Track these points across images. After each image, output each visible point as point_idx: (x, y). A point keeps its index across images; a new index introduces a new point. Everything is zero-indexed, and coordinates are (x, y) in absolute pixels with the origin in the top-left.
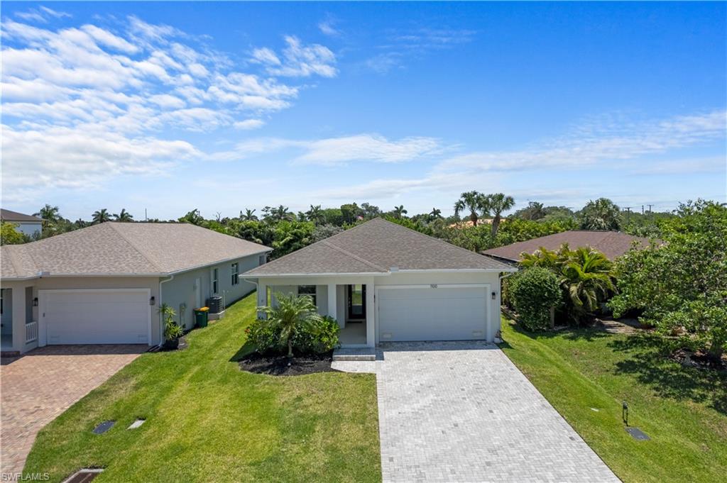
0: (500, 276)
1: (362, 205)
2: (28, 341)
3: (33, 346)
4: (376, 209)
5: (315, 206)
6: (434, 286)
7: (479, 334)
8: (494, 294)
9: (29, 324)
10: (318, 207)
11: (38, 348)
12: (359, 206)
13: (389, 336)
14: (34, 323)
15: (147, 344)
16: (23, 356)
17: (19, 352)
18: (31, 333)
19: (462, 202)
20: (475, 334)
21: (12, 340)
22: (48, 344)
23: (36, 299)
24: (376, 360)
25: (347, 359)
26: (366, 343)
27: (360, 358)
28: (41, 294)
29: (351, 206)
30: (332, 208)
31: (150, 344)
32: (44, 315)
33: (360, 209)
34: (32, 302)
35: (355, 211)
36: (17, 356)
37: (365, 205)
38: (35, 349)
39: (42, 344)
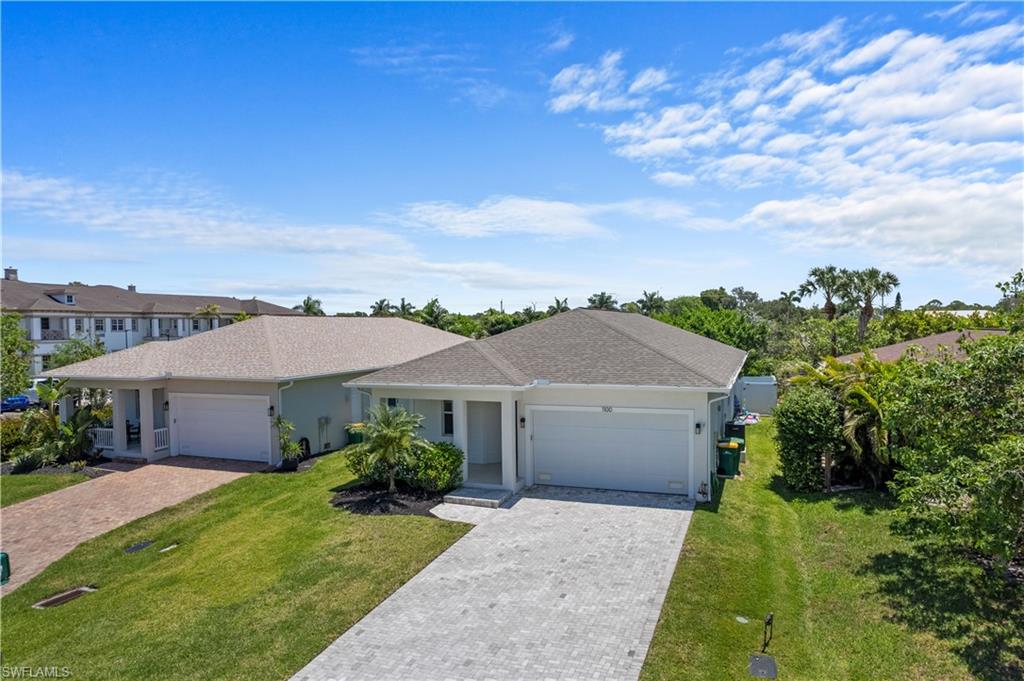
0: (709, 399)
1: (734, 290)
2: (158, 448)
3: (164, 454)
4: (754, 296)
5: (650, 292)
6: (607, 409)
7: (679, 486)
8: (698, 426)
9: (159, 430)
10: (654, 294)
11: (170, 457)
12: (729, 292)
13: (548, 477)
14: (165, 429)
15: (267, 463)
16: (149, 464)
17: (146, 460)
18: (162, 440)
19: (811, 284)
20: (672, 485)
21: (140, 447)
22: (182, 453)
23: (167, 403)
24: (500, 507)
25: (461, 503)
26: (501, 483)
27: (478, 502)
28: (171, 397)
29: (716, 291)
30: (686, 295)
31: (270, 463)
32: (175, 421)
33: (731, 297)
34: (162, 405)
35: (722, 299)
36: (144, 462)
37: (739, 291)
38: (167, 458)
39: (173, 453)
